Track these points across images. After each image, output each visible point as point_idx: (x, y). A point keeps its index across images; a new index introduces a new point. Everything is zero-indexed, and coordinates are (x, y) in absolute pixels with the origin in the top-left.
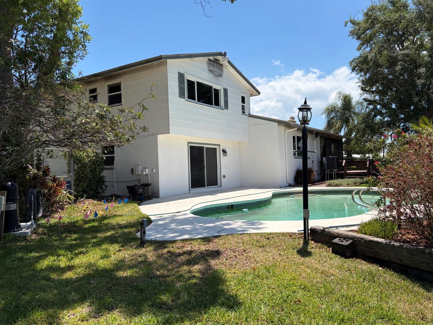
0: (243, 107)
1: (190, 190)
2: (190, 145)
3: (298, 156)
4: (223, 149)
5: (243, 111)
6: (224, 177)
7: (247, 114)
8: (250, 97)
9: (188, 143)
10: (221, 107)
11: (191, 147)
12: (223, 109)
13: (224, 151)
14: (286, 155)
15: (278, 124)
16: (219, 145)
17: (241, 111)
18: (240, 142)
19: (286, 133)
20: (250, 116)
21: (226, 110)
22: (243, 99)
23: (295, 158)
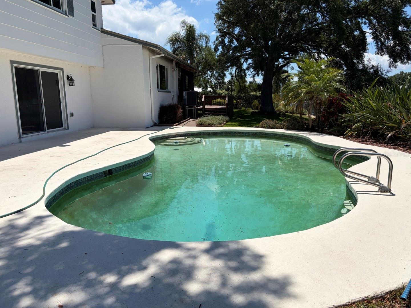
0: (93, 16)
1: (20, 137)
2: (15, 65)
3: (161, 89)
4: (68, 76)
5: (94, 23)
6: (72, 115)
7: (100, 29)
8: (102, 6)
9: (12, 62)
10: (63, 11)
11: (16, 69)
12: (66, 15)
13: (70, 79)
14: (152, 87)
15: (142, 46)
16: (62, 69)
17: (92, 22)
18: (90, 67)
19: (151, 59)
20: (104, 31)
21: (70, 17)
22: (93, 5)
23: (159, 91)
